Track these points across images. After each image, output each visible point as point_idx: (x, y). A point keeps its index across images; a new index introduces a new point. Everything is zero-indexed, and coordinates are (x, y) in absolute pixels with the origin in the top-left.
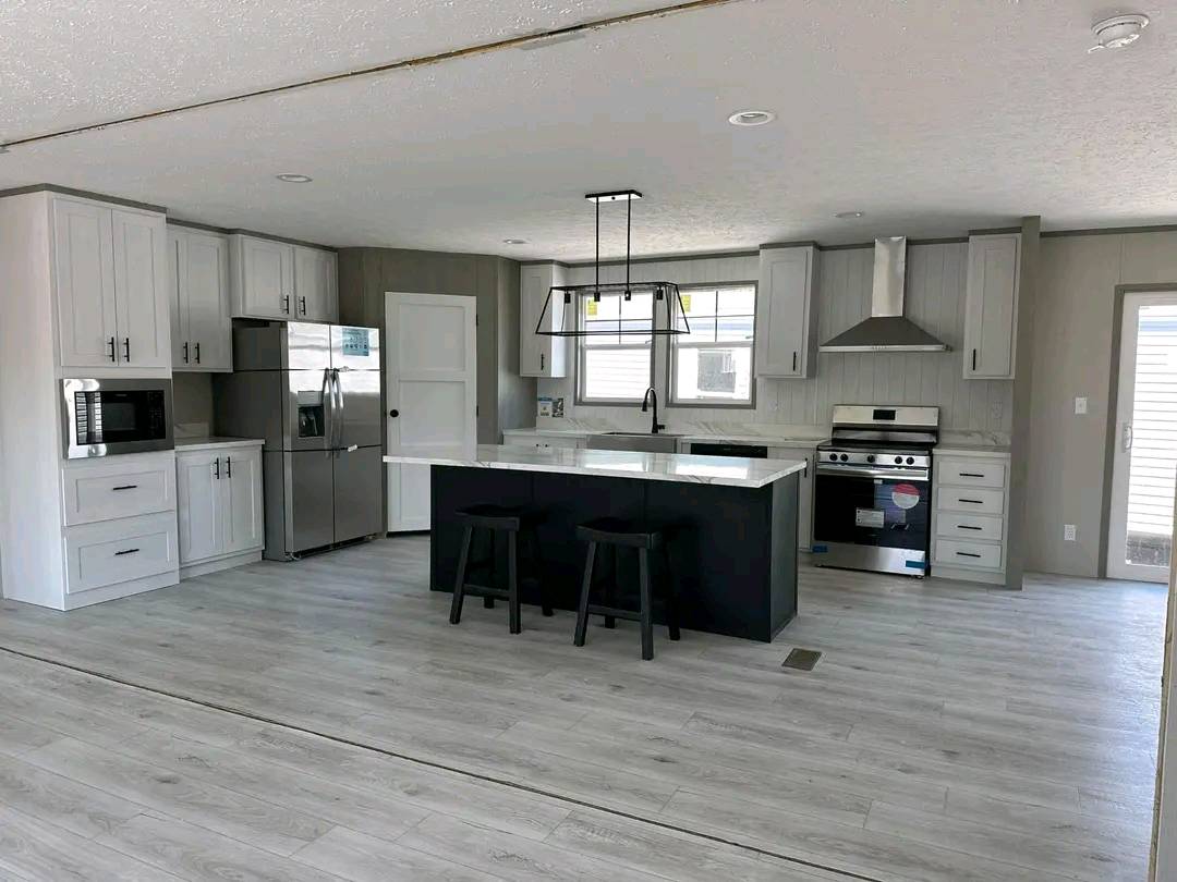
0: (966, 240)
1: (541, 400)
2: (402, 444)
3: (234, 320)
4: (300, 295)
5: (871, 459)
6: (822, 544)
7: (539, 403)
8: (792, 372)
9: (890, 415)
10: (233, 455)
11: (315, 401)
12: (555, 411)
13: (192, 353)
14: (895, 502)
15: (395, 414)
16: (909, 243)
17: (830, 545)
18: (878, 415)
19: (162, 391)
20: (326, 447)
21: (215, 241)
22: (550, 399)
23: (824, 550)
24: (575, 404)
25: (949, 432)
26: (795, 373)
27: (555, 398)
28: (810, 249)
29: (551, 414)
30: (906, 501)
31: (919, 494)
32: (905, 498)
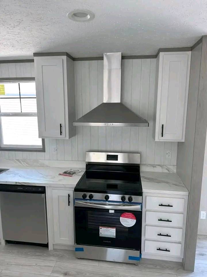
0: (156, 56)
5: (107, 198)
6: (80, 246)
8: (60, 136)
14: (122, 223)
16: (123, 58)
17: (85, 247)
18: (109, 157)
23: (82, 250)
26: (61, 136)
28: (65, 58)
30: (128, 222)
31: (135, 218)
32: (128, 221)
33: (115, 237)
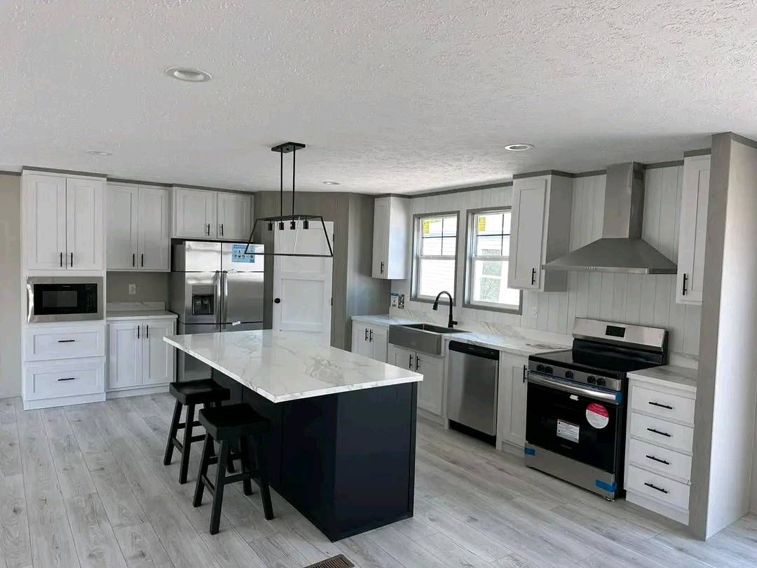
1: (392, 294)
2: (283, 322)
3: (172, 239)
4: (220, 223)
5: (569, 375)
6: (532, 447)
7: (392, 296)
9: (620, 332)
10: (150, 324)
11: (208, 292)
12: (400, 304)
13: (138, 260)
14: (588, 419)
15: (278, 301)
18: (610, 330)
19: (96, 284)
20: (215, 322)
21: (161, 192)
22: (397, 295)
23: (533, 453)
24: (411, 299)
25: (679, 354)
26: (533, 286)
27: (400, 294)
28: (549, 177)
29: (397, 305)
30: (598, 420)
31: (607, 414)
32: (597, 417)
33: (577, 442)
